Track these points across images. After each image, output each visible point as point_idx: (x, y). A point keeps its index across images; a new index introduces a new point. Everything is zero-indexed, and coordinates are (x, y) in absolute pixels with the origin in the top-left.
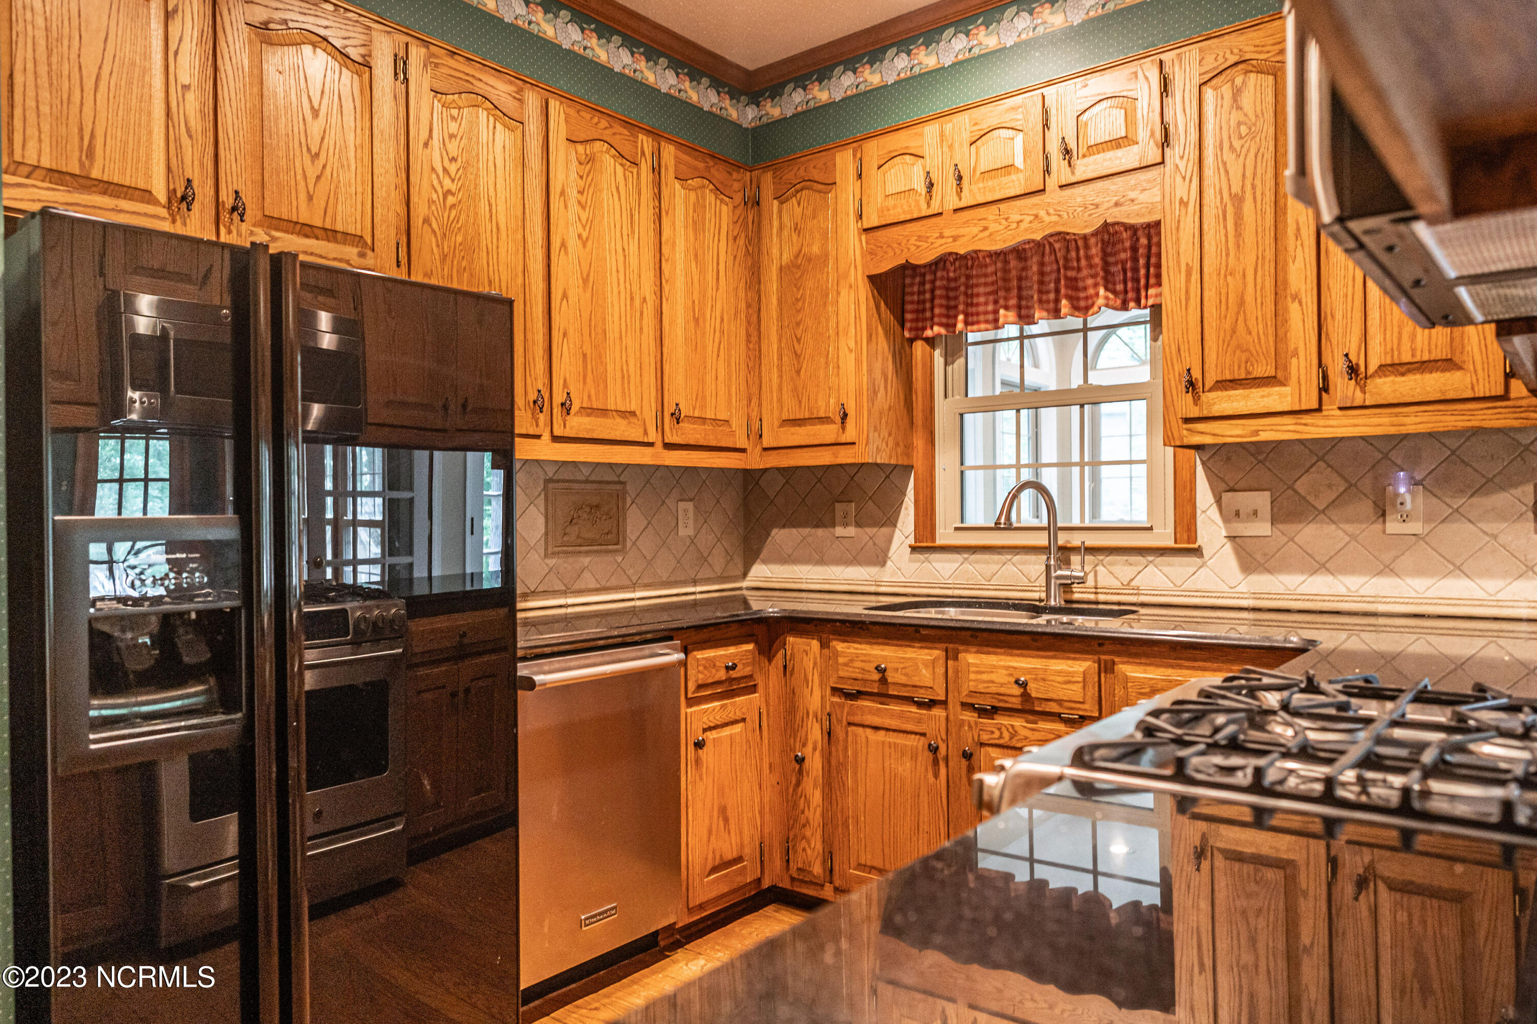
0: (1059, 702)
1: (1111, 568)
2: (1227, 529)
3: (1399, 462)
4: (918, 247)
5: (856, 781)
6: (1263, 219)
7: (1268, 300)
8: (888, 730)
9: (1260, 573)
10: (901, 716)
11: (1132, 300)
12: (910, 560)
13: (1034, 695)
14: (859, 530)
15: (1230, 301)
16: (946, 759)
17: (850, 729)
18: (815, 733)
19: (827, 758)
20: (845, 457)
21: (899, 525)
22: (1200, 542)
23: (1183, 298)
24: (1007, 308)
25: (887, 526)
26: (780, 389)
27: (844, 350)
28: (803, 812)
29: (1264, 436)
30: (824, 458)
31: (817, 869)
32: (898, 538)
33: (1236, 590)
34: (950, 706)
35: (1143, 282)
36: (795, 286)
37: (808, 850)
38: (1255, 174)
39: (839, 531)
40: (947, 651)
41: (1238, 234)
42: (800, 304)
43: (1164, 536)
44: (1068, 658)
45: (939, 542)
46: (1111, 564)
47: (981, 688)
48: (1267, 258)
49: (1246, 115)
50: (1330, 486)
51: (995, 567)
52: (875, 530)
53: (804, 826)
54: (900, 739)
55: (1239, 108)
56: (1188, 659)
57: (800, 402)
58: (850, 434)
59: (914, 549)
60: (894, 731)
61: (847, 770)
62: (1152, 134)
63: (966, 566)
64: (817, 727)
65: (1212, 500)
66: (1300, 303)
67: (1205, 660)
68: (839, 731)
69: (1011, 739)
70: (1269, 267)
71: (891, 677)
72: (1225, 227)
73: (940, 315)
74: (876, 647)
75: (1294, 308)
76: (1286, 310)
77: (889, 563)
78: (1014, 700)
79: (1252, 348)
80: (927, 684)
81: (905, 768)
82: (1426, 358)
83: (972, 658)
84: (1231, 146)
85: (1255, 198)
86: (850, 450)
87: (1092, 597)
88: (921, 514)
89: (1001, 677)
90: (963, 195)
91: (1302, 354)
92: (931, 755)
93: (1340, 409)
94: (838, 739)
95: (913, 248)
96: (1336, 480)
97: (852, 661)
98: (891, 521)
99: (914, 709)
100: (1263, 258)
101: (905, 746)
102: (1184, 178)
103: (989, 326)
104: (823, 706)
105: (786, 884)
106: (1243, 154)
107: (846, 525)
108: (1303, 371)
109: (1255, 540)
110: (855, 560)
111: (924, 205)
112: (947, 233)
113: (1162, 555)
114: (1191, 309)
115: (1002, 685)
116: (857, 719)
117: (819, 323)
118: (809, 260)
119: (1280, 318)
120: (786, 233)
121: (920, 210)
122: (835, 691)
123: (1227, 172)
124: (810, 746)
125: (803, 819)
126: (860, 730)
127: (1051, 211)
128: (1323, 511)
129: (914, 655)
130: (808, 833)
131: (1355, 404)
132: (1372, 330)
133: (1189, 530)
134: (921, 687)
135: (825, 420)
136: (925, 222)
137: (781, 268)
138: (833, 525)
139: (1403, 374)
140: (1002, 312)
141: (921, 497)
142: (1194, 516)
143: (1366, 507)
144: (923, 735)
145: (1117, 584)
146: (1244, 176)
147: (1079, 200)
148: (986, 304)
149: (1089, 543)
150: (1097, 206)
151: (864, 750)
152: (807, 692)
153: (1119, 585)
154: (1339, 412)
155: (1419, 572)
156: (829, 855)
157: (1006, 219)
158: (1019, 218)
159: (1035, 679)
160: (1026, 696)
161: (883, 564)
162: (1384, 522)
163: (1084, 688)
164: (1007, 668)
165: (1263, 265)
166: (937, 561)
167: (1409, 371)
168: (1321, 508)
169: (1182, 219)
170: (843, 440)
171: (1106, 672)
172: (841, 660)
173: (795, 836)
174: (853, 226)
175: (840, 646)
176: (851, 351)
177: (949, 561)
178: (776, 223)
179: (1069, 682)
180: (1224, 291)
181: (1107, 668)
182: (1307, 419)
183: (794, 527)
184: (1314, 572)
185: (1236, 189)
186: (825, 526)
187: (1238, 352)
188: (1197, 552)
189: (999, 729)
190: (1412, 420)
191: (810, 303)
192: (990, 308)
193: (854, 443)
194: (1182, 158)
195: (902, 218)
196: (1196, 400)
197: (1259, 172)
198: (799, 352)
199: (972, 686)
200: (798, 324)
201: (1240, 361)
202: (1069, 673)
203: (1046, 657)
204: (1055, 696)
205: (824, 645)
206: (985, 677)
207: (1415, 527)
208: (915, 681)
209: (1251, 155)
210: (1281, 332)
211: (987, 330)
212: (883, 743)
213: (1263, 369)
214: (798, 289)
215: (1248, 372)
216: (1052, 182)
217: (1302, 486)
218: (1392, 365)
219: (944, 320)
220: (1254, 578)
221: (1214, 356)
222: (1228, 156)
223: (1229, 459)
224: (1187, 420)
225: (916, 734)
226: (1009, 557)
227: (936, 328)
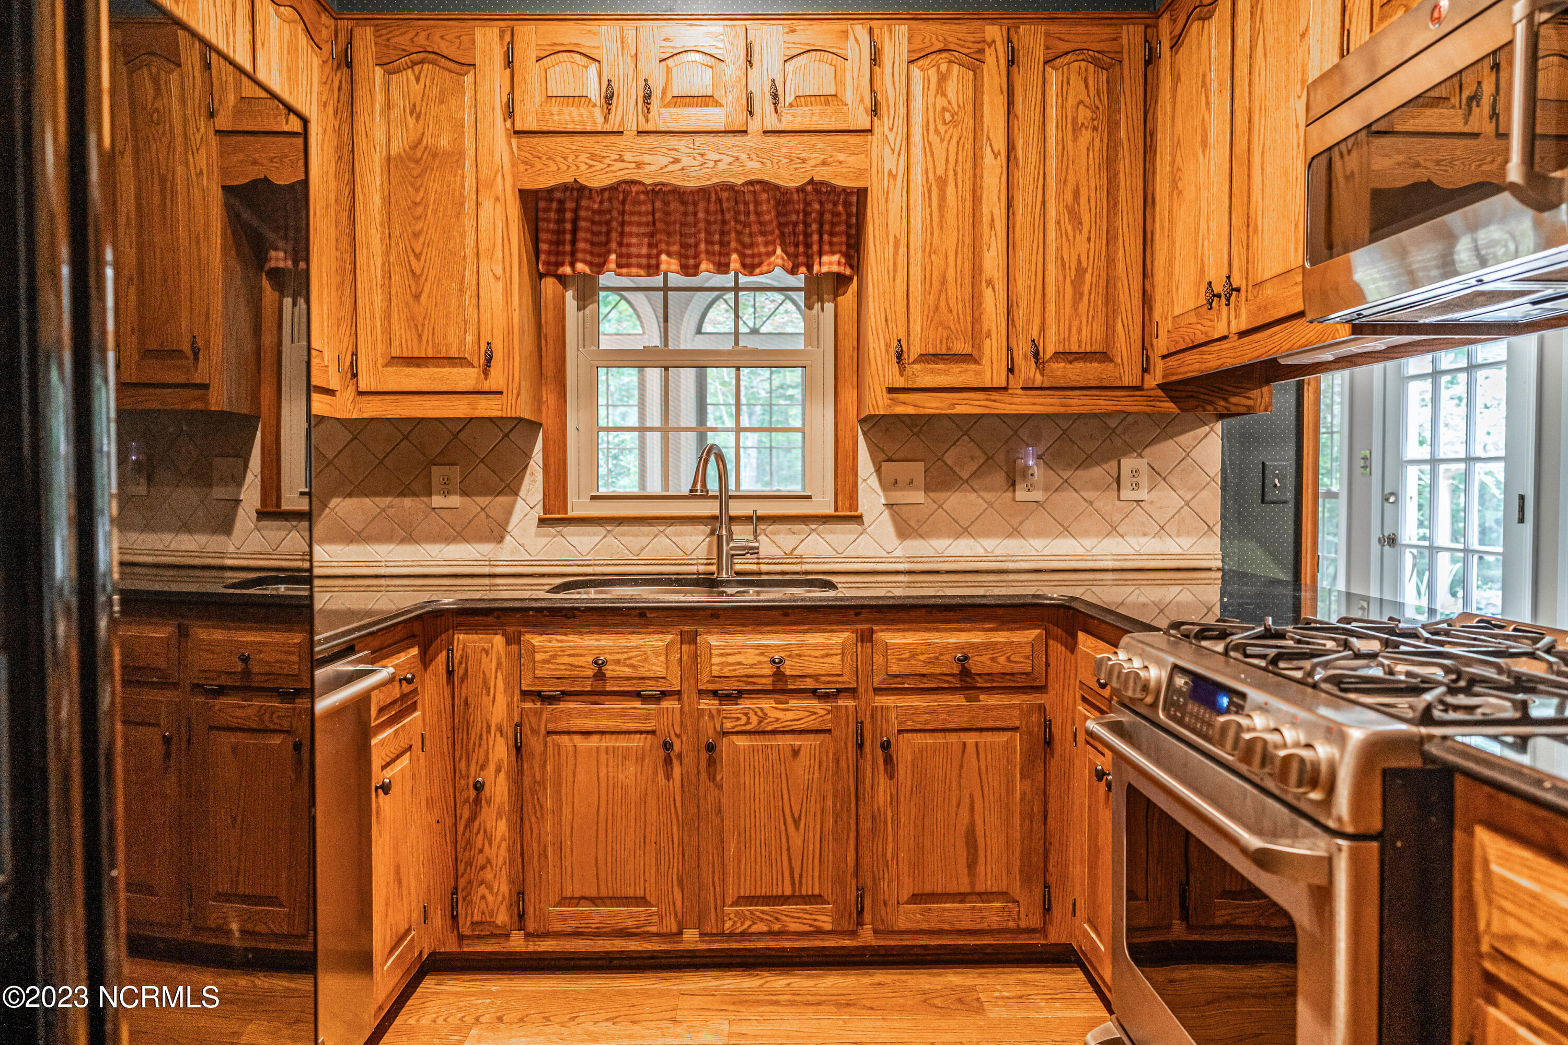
0: (816, 677)
1: (776, 538)
2: (886, 497)
3: (1025, 439)
4: (591, 166)
5: (558, 801)
6: (963, 204)
7: (967, 281)
8: (603, 733)
9: (915, 538)
10: (622, 714)
11: (803, 264)
12: (537, 535)
13: (788, 673)
14: (467, 499)
15: (934, 278)
16: (680, 757)
17: (549, 739)
18: (500, 750)
19: (517, 778)
20: (487, 408)
21: (522, 493)
22: (861, 510)
23: (891, 269)
24: (669, 254)
25: (506, 494)
26: (387, 315)
27: (486, 279)
28: (481, 851)
29: (959, 410)
30: (459, 409)
31: (502, 917)
32: (520, 507)
33: (894, 554)
34: (685, 696)
35: (815, 247)
36: (412, 185)
37: (490, 898)
38: (957, 161)
39: (437, 501)
40: (681, 633)
41: (942, 216)
42: (420, 209)
43: (824, 504)
44: (824, 631)
45: (571, 513)
46: (774, 533)
47: (726, 671)
48: (967, 242)
49: (950, 103)
50: (972, 458)
51: (645, 540)
52: (489, 498)
53: (483, 868)
54: (621, 742)
55: (944, 95)
56: (942, 622)
57: (420, 336)
58: (496, 380)
59: (542, 522)
60: (612, 733)
61: (545, 789)
62: (862, 100)
63: (610, 539)
64: (501, 742)
65: (873, 470)
66: (993, 288)
67: (958, 622)
68: (534, 743)
69: (760, 722)
70: (968, 252)
71: (609, 671)
72: (930, 206)
73: (585, 251)
74: (586, 637)
75: (988, 293)
76: (981, 294)
77: (508, 538)
78: (764, 681)
79: (952, 327)
80: (659, 674)
81: (628, 775)
82: (1088, 350)
83: (714, 640)
84: (936, 130)
85: (956, 184)
86: (495, 402)
87: (754, 568)
88: (552, 480)
89: (750, 657)
90: (650, 116)
91: (994, 336)
92: (662, 753)
93: (1023, 388)
94: (532, 754)
95: (583, 167)
96: (978, 453)
97: (554, 656)
98: (512, 489)
99: (638, 704)
100: (963, 242)
101: (628, 748)
102: (893, 150)
103: (642, 272)
104: (510, 716)
105: (452, 946)
106: (947, 139)
107: (447, 493)
108: (994, 351)
109: (910, 507)
110: (461, 536)
111: (600, 119)
112: (628, 156)
113: (824, 523)
114: (898, 281)
115: (752, 665)
116: (562, 725)
117: (449, 239)
118: (435, 155)
119: (976, 300)
120: (395, 113)
121: (595, 123)
122: (525, 694)
123: (932, 153)
124: (492, 767)
125: (481, 860)
126: (566, 738)
127: (753, 156)
128: (967, 481)
129: (641, 642)
130: (488, 875)
131: (1036, 385)
132: (1048, 321)
133: (851, 498)
134: (650, 678)
135: (460, 361)
136: (600, 138)
137: (389, 158)
138: (430, 495)
139: (1071, 362)
140: (664, 257)
141: (552, 460)
142: (855, 485)
143: (999, 478)
144: (653, 732)
145: (780, 553)
146: (947, 160)
147: (784, 150)
148: (640, 245)
149: (760, 512)
150: (804, 161)
151: (571, 762)
152: (486, 700)
153: (781, 553)
154: (1021, 392)
155: (1039, 534)
156: (520, 896)
157: (702, 155)
158: (718, 157)
159: (790, 656)
160: (779, 675)
161: (501, 540)
162: (1014, 491)
163: (842, 660)
164: (757, 647)
165: (963, 248)
166: (573, 535)
167: (1076, 360)
168: (965, 478)
169: (891, 191)
170: (486, 388)
171: (862, 641)
172: (539, 657)
173: (470, 882)
174: (500, 126)
175: (536, 640)
176: (498, 279)
177: (589, 534)
178: (379, 98)
179: (827, 655)
180: (928, 268)
181: (866, 638)
182: (996, 396)
183: (366, 496)
184: (958, 536)
185: (940, 171)
186: (415, 494)
187: (940, 329)
188: (858, 519)
189: (746, 714)
190: (1075, 402)
191: (435, 212)
192: (644, 251)
193: (501, 393)
194: (891, 129)
195: (570, 127)
196: (902, 371)
197: (960, 160)
198: (418, 272)
199: (716, 671)
200: (416, 235)
201: (942, 337)
202: (827, 646)
203: (800, 632)
204: (810, 672)
205: (513, 640)
206: (731, 659)
207: (1038, 495)
208: (643, 672)
209: (954, 142)
210: (977, 313)
211: (639, 276)
212: (598, 749)
213: (961, 347)
214: (417, 190)
215: (949, 349)
216: (755, 125)
217: (949, 458)
218: (1062, 353)
219: (588, 258)
220: (909, 543)
221: (919, 329)
222: (933, 138)
223: (887, 430)
224: (891, 390)
225: (641, 732)
226: (662, 528)
227: (580, 266)
